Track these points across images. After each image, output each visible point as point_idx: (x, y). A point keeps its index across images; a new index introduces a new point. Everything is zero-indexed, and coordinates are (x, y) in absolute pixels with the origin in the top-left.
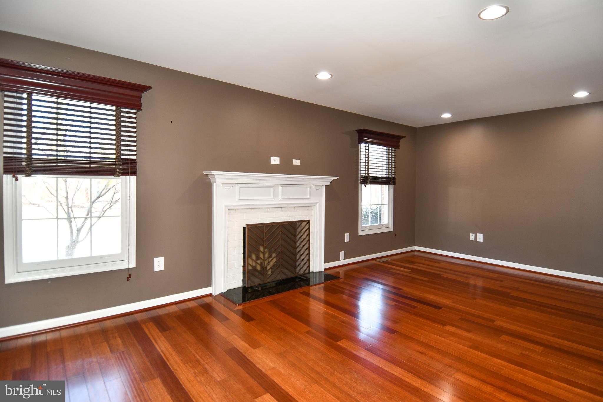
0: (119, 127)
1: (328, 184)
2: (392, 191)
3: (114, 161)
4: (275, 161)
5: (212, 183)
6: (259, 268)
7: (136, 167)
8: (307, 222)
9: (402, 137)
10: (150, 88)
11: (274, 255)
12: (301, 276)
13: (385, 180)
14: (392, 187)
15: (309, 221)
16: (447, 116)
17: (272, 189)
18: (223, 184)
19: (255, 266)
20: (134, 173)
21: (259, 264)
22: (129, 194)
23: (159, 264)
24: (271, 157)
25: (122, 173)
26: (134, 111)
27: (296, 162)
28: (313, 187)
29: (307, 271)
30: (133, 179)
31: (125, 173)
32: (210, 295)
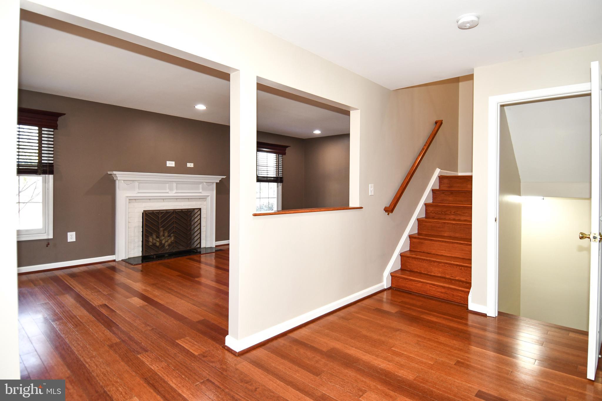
0: (40, 141)
1: (218, 182)
2: (280, 187)
3: (37, 164)
4: (171, 164)
5: (115, 180)
6: (158, 244)
7: (53, 168)
8: (198, 210)
9: (288, 147)
10: (64, 114)
11: (172, 235)
12: (193, 249)
13: (273, 179)
14: (280, 185)
15: (200, 209)
16: (317, 132)
17: (167, 185)
18: (124, 180)
19: (155, 243)
20: (51, 172)
21: (158, 241)
22: (48, 187)
23: (71, 237)
24: (167, 162)
25: (42, 173)
26: (52, 130)
27: (190, 165)
28: (205, 183)
29: (199, 246)
30: (51, 177)
31: (44, 172)
32: (114, 261)
